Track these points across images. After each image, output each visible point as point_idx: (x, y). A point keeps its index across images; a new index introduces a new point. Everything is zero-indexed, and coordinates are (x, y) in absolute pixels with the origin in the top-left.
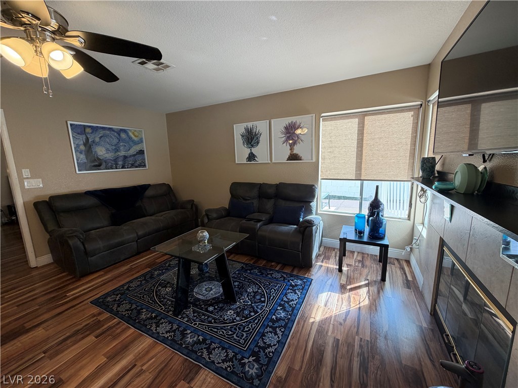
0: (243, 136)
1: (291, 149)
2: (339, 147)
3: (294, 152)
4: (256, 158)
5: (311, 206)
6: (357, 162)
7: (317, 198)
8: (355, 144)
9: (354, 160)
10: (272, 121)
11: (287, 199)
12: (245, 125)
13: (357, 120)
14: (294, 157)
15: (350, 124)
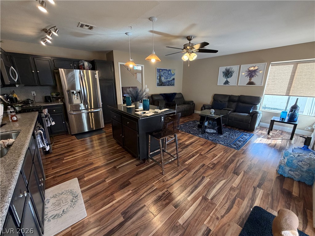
0: (223, 73)
1: (250, 79)
2: (279, 79)
3: (251, 81)
4: (229, 83)
5: (257, 106)
6: (288, 87)
7: (261, 103)
8: (289, 77)
9: (287, 86)
10: (242, 66)
11: (244, 102)
12: (226, 67)
13: (292, 66)
14: (251, 83)
15: (288, 67)
